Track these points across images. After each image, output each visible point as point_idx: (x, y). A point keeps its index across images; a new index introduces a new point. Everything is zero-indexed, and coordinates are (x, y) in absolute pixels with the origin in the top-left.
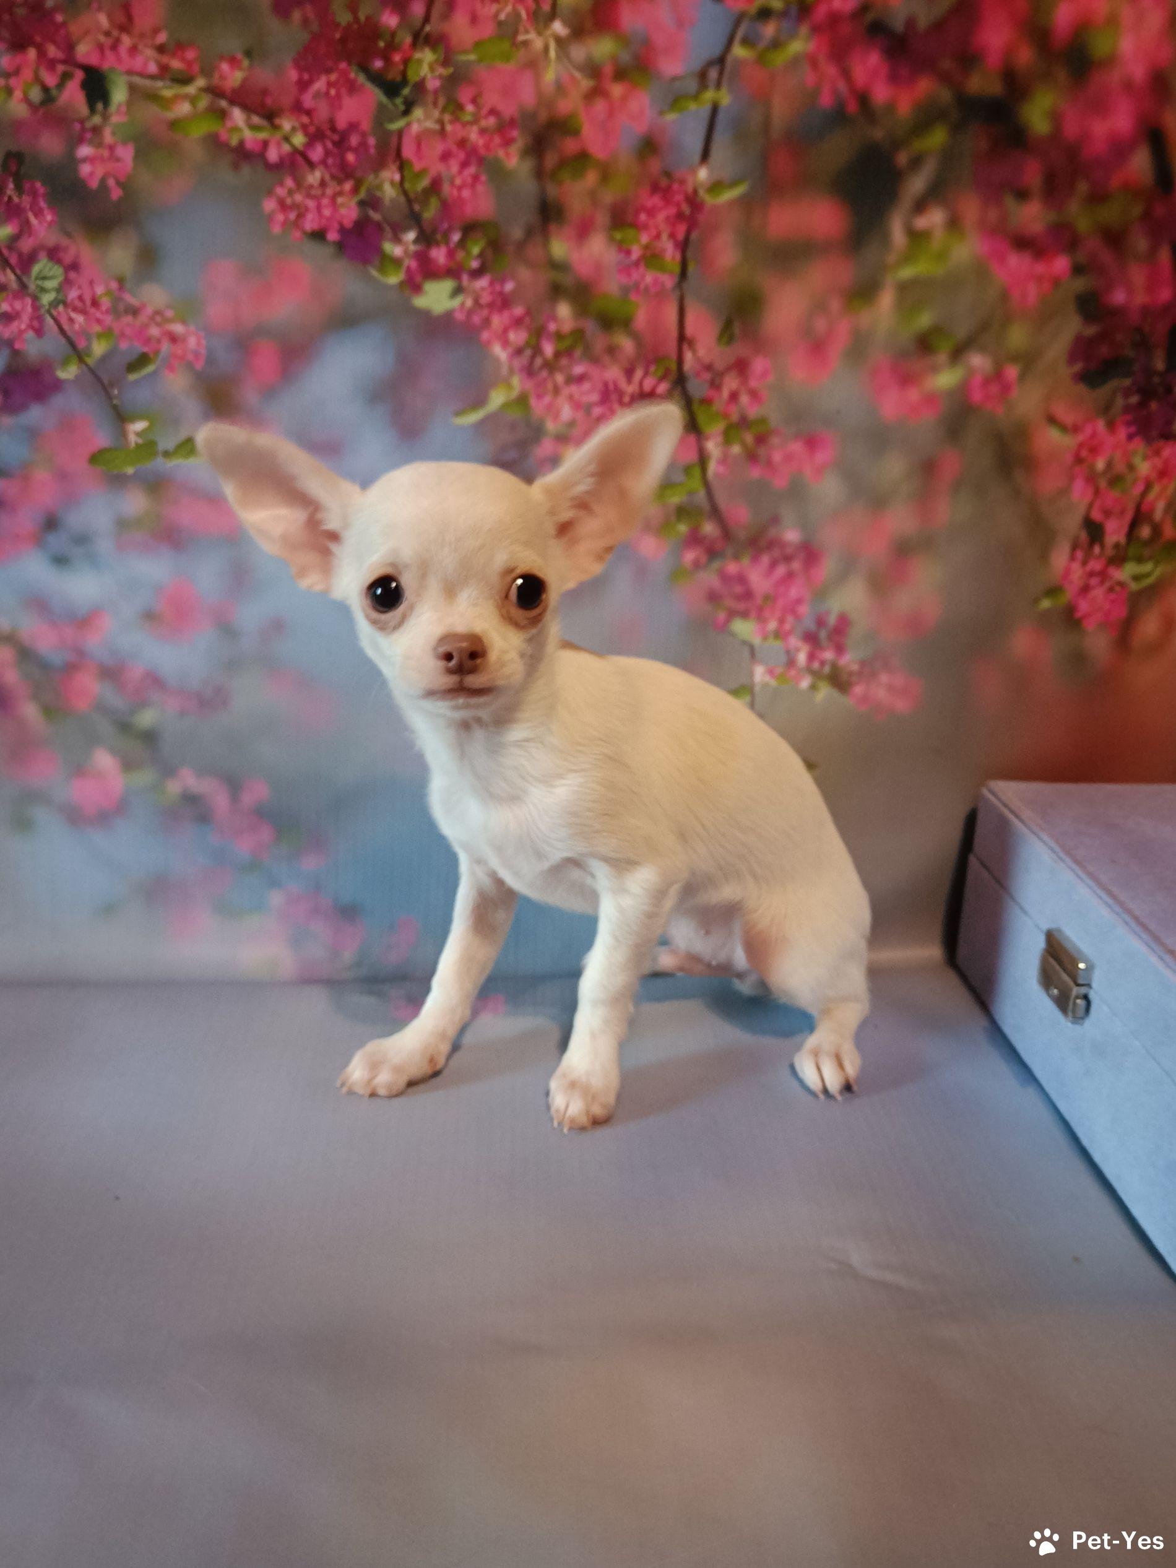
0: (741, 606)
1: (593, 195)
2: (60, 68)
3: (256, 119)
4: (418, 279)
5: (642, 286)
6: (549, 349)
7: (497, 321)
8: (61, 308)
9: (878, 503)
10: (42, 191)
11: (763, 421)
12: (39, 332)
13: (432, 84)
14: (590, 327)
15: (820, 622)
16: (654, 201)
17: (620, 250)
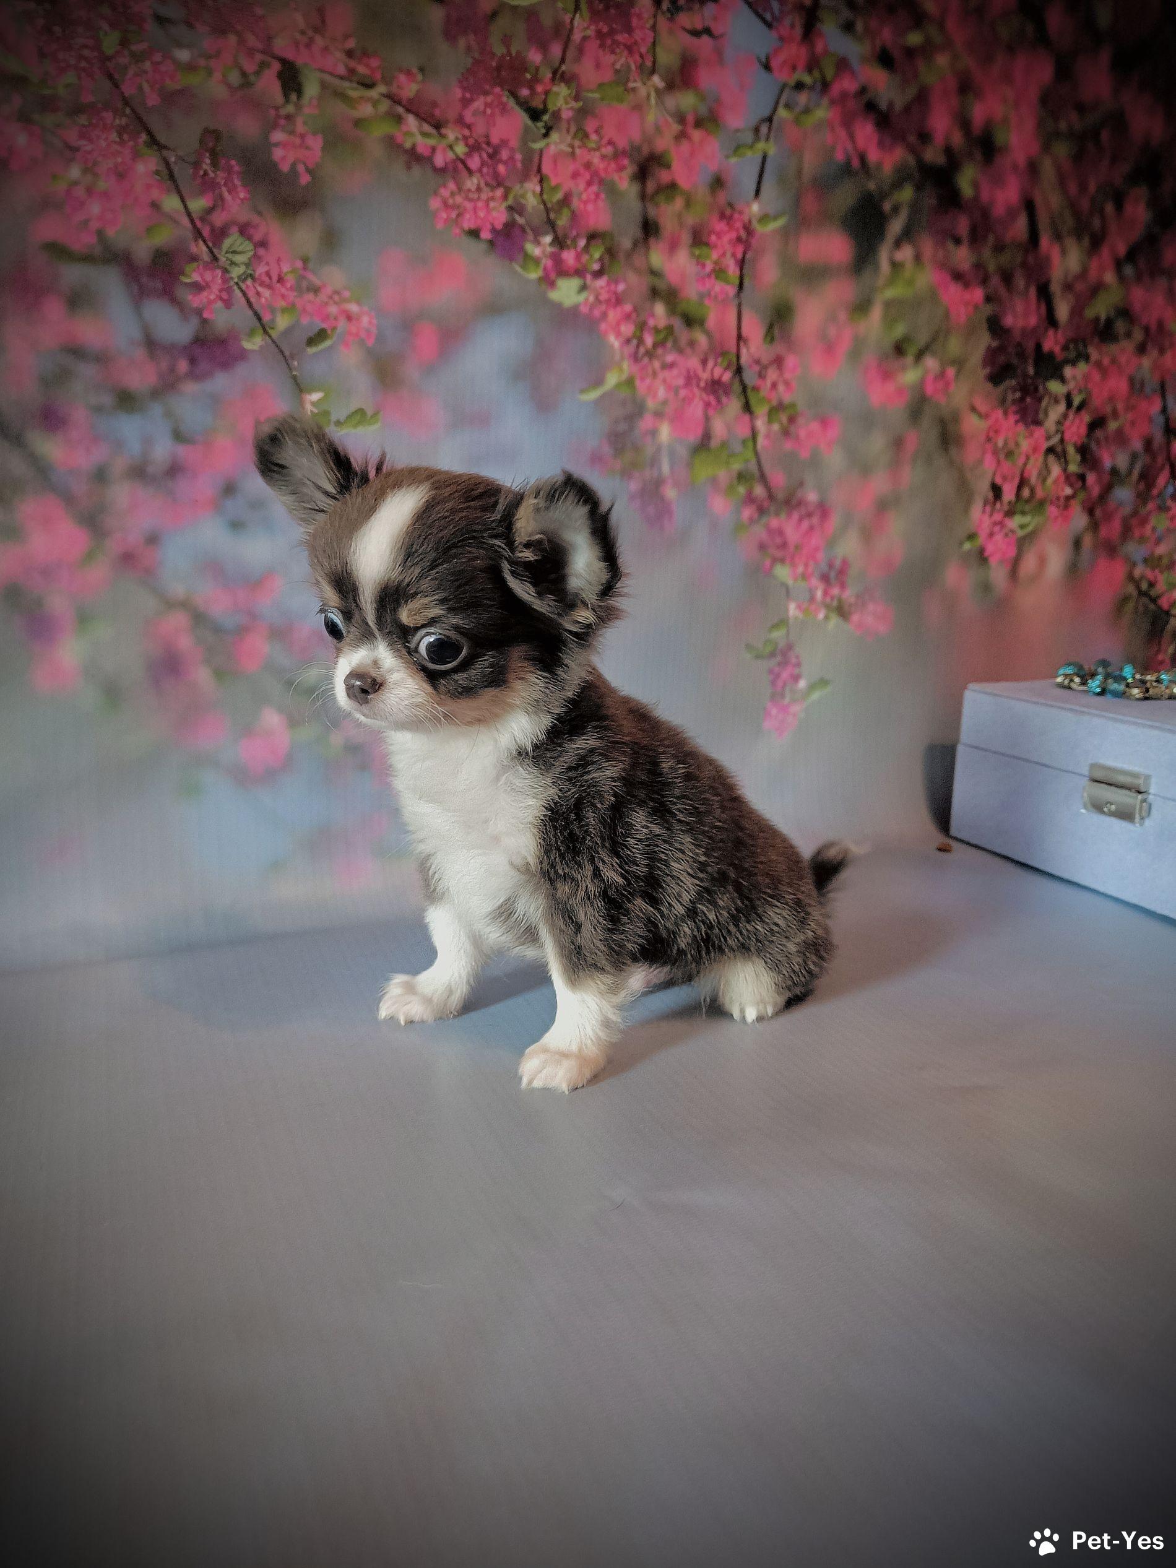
0: (779, 554)
1: (679, 216)
2: (259, 57)
3: (427, 128)
4: (553, 276)
5: (713, 294)
6: (649, 340)
7: (613, 315)
8: (249, 282)
9: (866, 470)
10: (236, 168)
11: (793, 405)
12: (228, 304)
13: (566, 114)
14: (678, 323)
15: (831, 566)
16: (721, 226)
17: (698, 263)
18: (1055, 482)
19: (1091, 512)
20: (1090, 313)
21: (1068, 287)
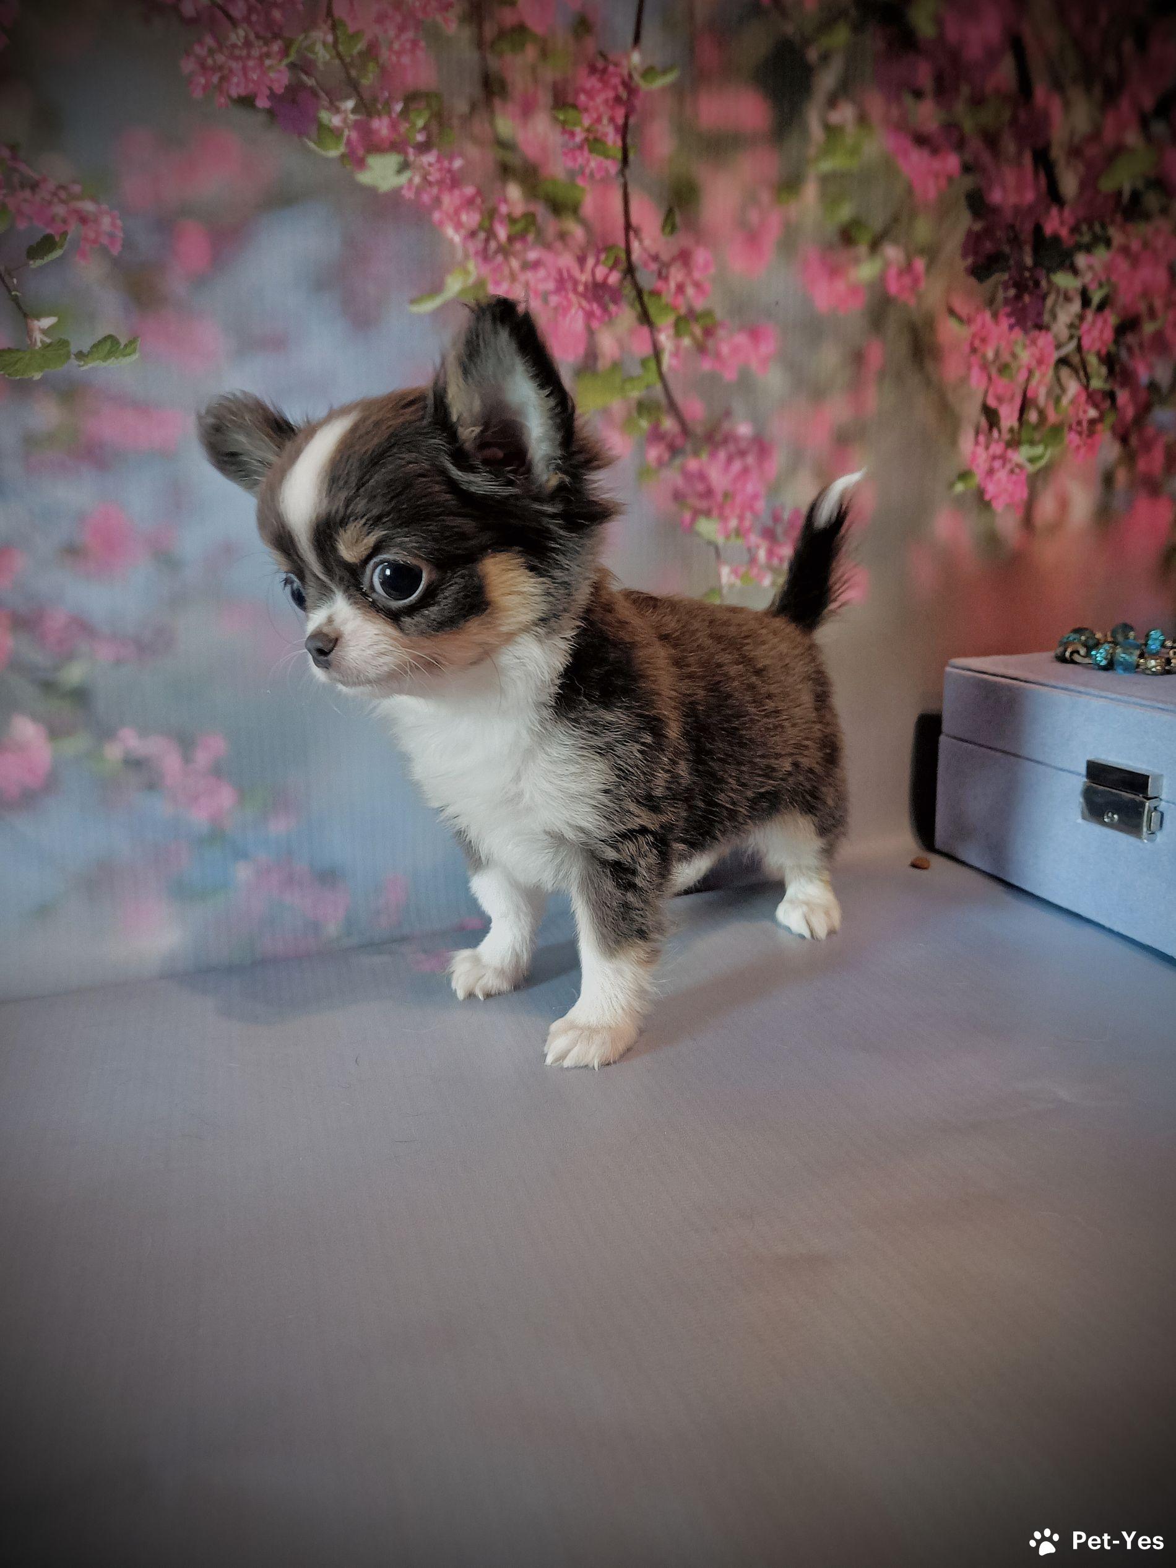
0: (703, 504)
1: (533, 70)
4: (361, 152)
5: (587, 171)
6: (502, 233)
7: (449, 201)
9: (817, 393)
11: (708, 313)
14: (541, 211)
15: (774, 517)
16: (592, 82)
17: (564, 131)
18: (1073, 402)
19: (1124, 439)
20: (1107, 185)
21: (1075, 152)
